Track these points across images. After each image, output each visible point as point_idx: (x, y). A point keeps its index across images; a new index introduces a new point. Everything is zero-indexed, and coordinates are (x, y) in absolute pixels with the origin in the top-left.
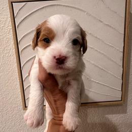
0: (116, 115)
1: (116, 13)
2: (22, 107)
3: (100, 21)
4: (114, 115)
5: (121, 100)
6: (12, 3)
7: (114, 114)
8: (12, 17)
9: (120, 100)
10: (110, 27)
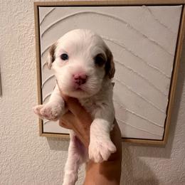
0: (155, 159)
1: (166, 27)
2: (38, 132)
3: (144, 36)
4: (153, 159)
5: (163, 140)
6: (38, 6)
7: (153, 157)
8: (37, 23)
9: (161, 139)
10: (157, 44)
